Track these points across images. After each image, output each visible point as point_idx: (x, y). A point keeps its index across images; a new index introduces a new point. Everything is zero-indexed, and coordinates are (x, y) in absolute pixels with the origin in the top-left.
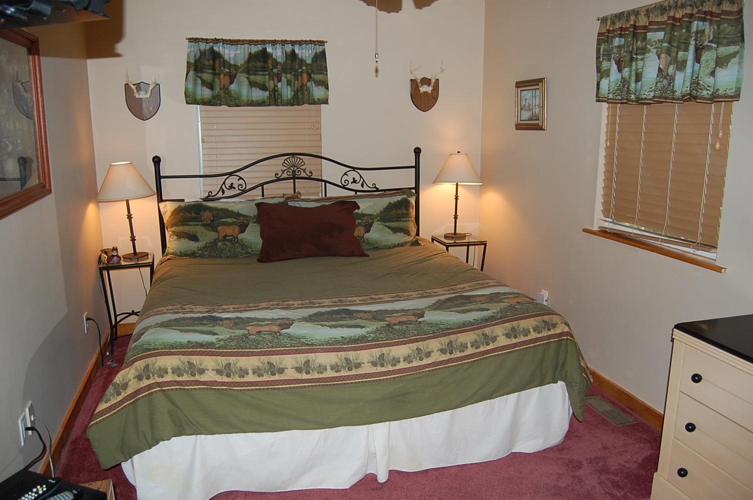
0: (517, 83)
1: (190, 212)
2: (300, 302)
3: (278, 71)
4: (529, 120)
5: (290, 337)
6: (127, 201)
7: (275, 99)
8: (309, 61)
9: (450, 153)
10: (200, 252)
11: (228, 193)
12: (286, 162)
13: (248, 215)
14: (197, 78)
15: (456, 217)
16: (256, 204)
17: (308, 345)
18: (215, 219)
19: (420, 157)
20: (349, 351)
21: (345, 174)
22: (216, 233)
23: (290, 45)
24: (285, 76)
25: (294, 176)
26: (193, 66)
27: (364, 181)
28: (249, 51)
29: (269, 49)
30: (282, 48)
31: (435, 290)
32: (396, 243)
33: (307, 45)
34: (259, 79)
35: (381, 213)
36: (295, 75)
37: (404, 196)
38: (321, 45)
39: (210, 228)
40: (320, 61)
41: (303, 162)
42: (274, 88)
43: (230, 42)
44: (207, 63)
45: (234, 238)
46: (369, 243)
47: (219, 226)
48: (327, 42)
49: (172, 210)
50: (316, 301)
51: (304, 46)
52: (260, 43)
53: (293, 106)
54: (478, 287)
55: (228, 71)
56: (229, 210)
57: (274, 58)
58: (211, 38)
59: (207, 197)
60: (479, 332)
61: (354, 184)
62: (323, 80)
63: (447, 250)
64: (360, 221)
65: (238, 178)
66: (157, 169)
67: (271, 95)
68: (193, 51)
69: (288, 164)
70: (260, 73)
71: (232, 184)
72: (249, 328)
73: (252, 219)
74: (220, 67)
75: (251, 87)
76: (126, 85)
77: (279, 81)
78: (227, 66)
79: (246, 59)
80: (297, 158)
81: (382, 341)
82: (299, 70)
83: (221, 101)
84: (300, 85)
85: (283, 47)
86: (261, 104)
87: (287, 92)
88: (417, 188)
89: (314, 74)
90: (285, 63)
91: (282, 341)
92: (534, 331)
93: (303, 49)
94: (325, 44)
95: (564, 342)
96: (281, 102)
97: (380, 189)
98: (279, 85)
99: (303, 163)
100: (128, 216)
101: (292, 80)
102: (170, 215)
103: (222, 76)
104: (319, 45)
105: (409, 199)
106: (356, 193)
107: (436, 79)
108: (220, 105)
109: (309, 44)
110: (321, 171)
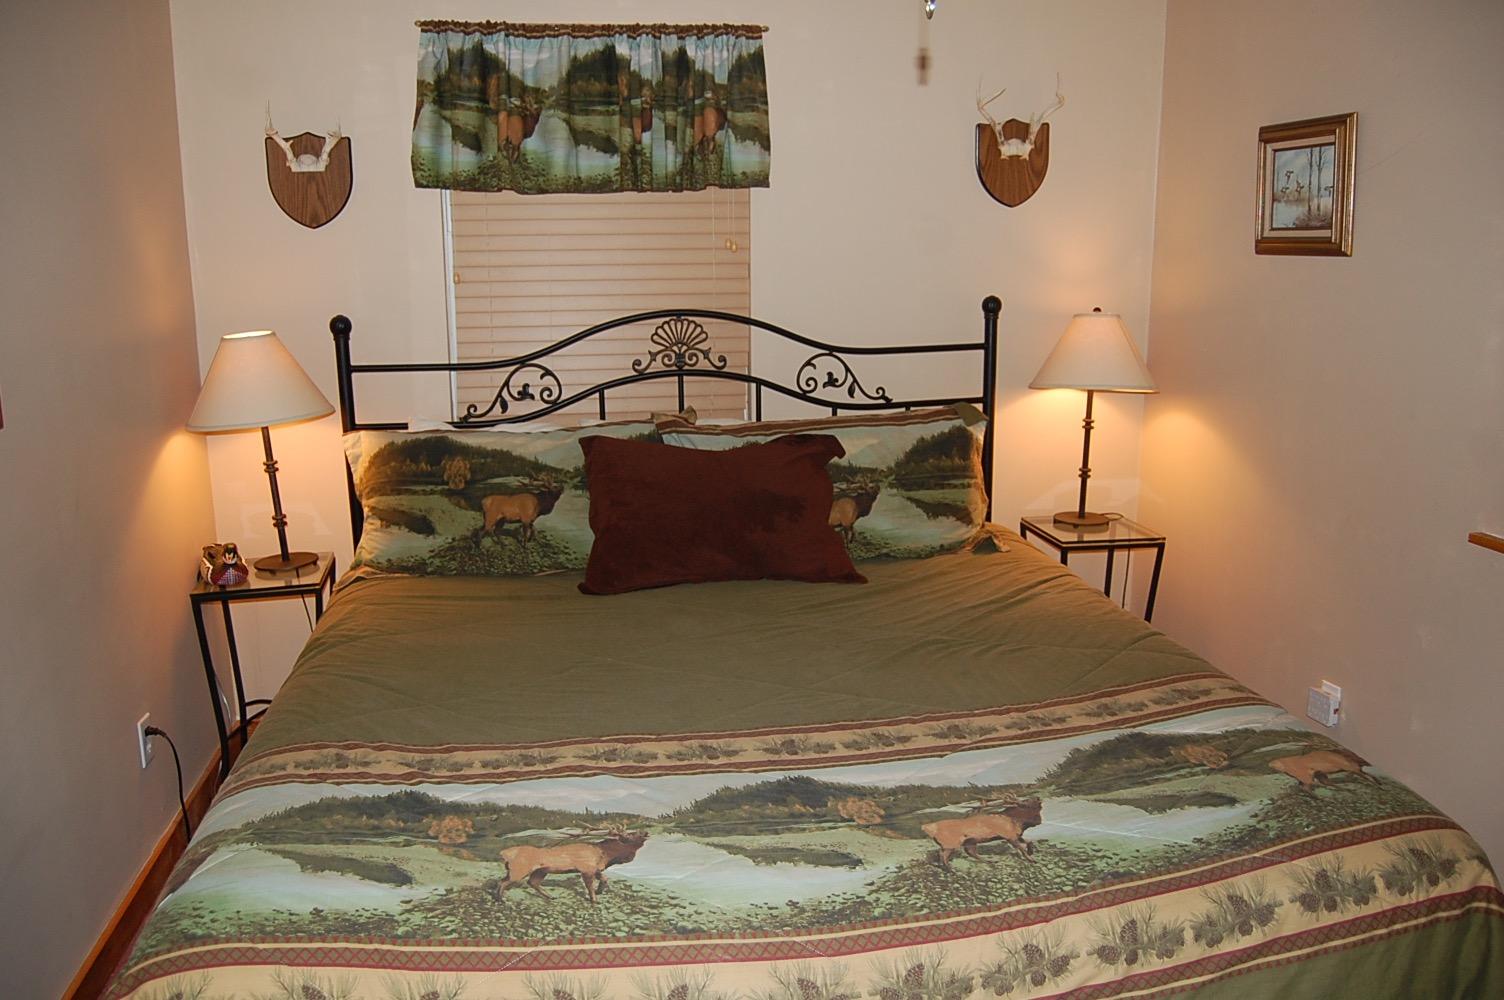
0: (1263, 130)
1: (415, 460)
2: (674, 747)
3: (642, 103)
4: (1297, 229)
5: (630, 897)
6: (265, 431)
7: (635, 175)
8: (722, 78)
9: (1076, 313)
10: (437, 562)
11: (517, 408)
12: (660, 331)
13: (560, 467)
14: (444, 122)
15: (1085, 474)
16: (582, 441)
17: (684, 933)
18: (479, 477)
19: (999, 321)
20: (813, 955)
21: (809, 363)
22: (477, 515)
23: (674, 37)
24: (661, 114)
25: (680, 368)
26: (432, 91)
27: (855, 380)
28: (572, 53)
29: (622, 48)
30: (655, 45)
31: (1059, 711)
32: (936, 544)
33: (717, 36)
34: (596, 123)
35: (898, 464)
36: (685, 113)
37: (958, 422)
38: (753, 38)
39: (463, 502)
40: (750, 78)
41: (702, 332)
42: (634, 147)
43: (524, 30)
44: (465, 83)
45: (525, 527)
46: (867, 544)
47: (485, 496)
48: (767, 30)
49: (372, 454)
50: (721, 741)
51: (709, 39)
52: (600, 32)
53: (681, 191)
54: (1182, 704)
55: (518, 103)
56: (514, 454)
57: (634, 71)
58: (477, 21)
59: (465, 418)
60: (1218, 889)
61: (829, 388)
62: (756, 125)
63: (1064, 560)
64: (844, 486)
65: (542, 372)
66: (342, 346)
67: (626, 164)
68: (431, 55)
69: (665, 336)
70: (599, 108)
71: (526, 386)
72: (510, 854)
73: (571, 478)
74: (499, 95)
75: (577, 143)
76: (269, 139)
77: (647, 127)
78: (516, 90)
79: (564, 74)
80: (690, 322)
81: (917, 919)
82: (697, 102)
83: (499, 180)
84: (699, 137)
85: (658, 41)
86: (602, 186)
87: (665, 157)
88: (988, 400)
89: (732, 110)
90: (661, 84)
91: (604, 912)
92: (1389, 886)
93: (707, 47)
94: (763, 34)
95: (1478, 919)
96: (651, 182)
97: (894, 401)
98: (646, 137)
99: (704, 336)
100: (268, 466)
101: (679, 127)
102: (367, 464)
103: (502, 116)
104: (748, 38)
105: (970, 429)
106: (834, 413)
107: (1043, 124)
108: (500, 190)
109: (721, 34)
110: (749, 353)
